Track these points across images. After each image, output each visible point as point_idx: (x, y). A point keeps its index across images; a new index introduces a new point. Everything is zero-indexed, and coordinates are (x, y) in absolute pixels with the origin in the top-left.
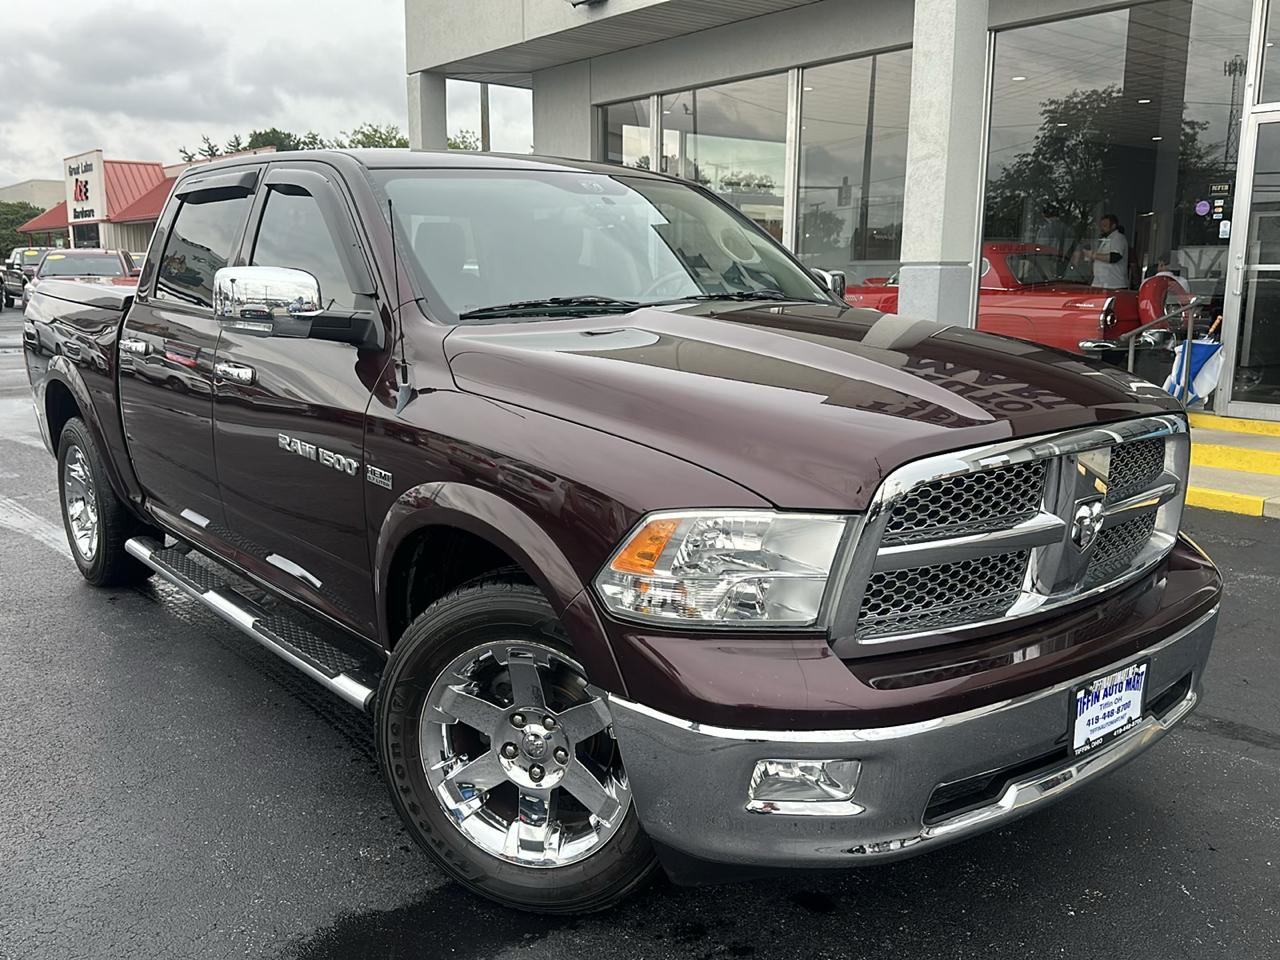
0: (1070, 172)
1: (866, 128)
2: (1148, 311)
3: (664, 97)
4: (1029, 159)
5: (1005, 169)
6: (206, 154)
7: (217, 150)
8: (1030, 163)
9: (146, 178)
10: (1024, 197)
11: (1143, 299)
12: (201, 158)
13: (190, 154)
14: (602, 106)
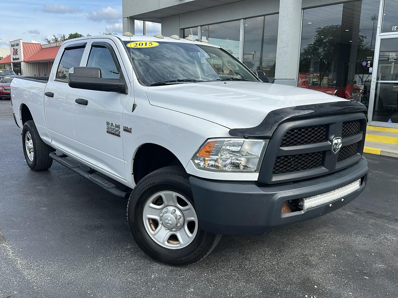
0: (324, 50)
1: (262, 36)
2: (347, 94)
3: (202, 27)
4: (312, 46)
5: (304, 49)
6: (54, 40)
7: (58, 39)
8: (312, 47)
9: (36, 48)
10: (310, 58)
11: (346, 90)
12: (53, 42)
13: (49, 41)
14: (183, 29)
